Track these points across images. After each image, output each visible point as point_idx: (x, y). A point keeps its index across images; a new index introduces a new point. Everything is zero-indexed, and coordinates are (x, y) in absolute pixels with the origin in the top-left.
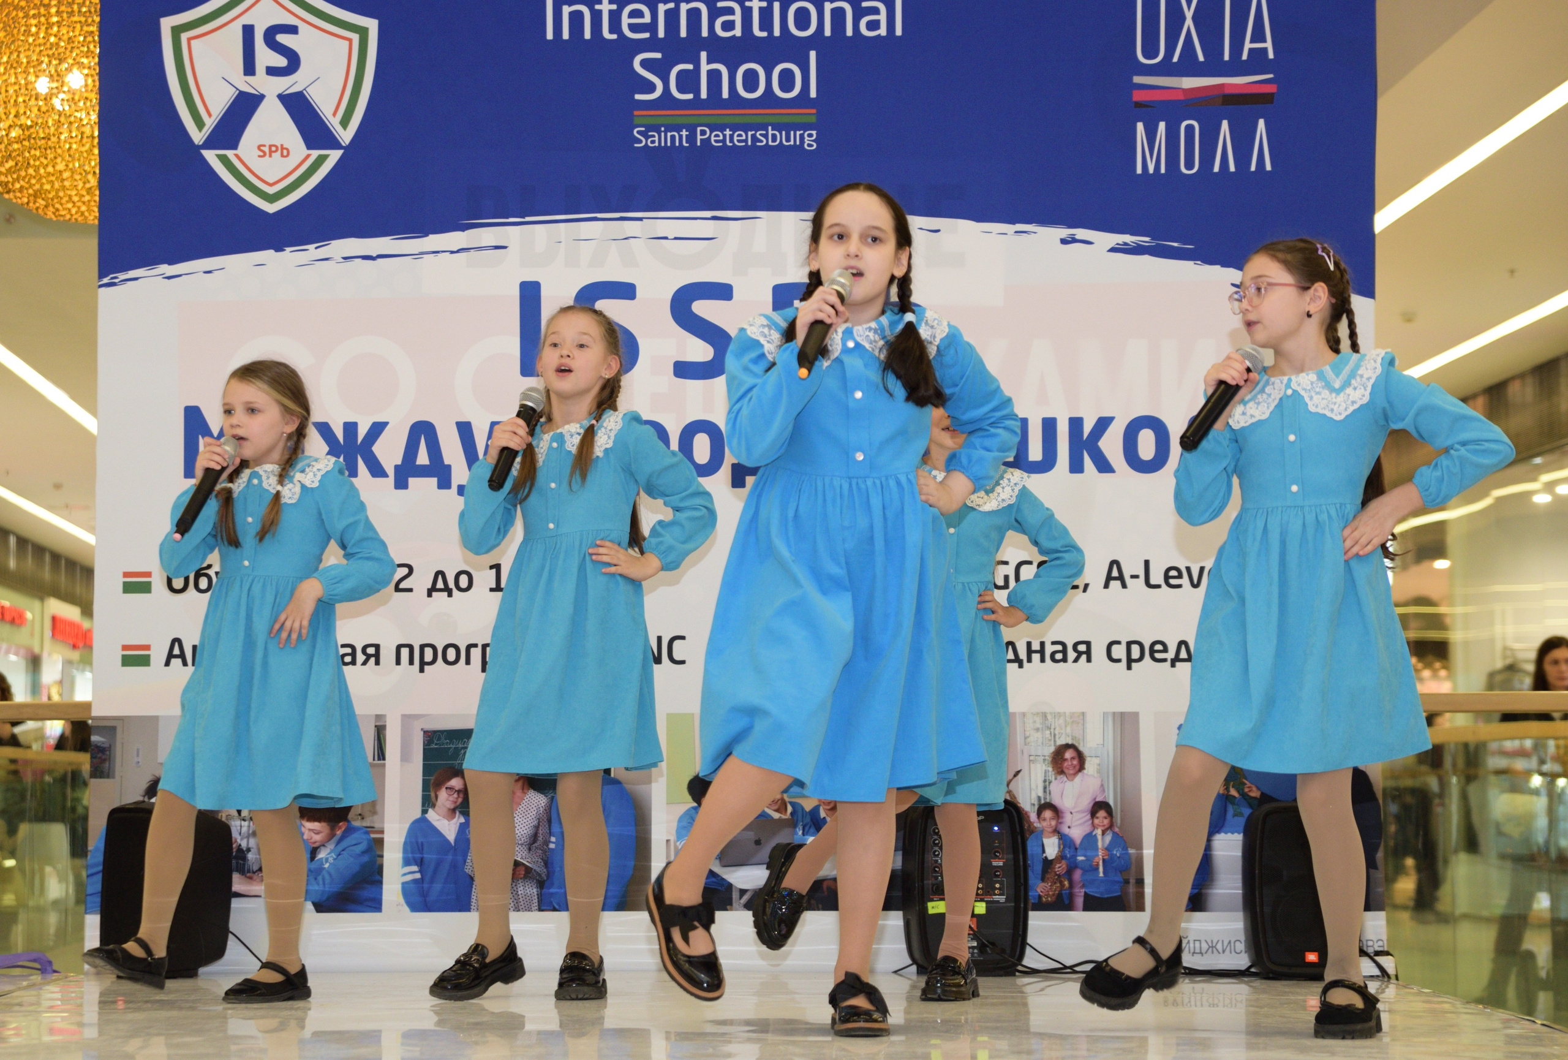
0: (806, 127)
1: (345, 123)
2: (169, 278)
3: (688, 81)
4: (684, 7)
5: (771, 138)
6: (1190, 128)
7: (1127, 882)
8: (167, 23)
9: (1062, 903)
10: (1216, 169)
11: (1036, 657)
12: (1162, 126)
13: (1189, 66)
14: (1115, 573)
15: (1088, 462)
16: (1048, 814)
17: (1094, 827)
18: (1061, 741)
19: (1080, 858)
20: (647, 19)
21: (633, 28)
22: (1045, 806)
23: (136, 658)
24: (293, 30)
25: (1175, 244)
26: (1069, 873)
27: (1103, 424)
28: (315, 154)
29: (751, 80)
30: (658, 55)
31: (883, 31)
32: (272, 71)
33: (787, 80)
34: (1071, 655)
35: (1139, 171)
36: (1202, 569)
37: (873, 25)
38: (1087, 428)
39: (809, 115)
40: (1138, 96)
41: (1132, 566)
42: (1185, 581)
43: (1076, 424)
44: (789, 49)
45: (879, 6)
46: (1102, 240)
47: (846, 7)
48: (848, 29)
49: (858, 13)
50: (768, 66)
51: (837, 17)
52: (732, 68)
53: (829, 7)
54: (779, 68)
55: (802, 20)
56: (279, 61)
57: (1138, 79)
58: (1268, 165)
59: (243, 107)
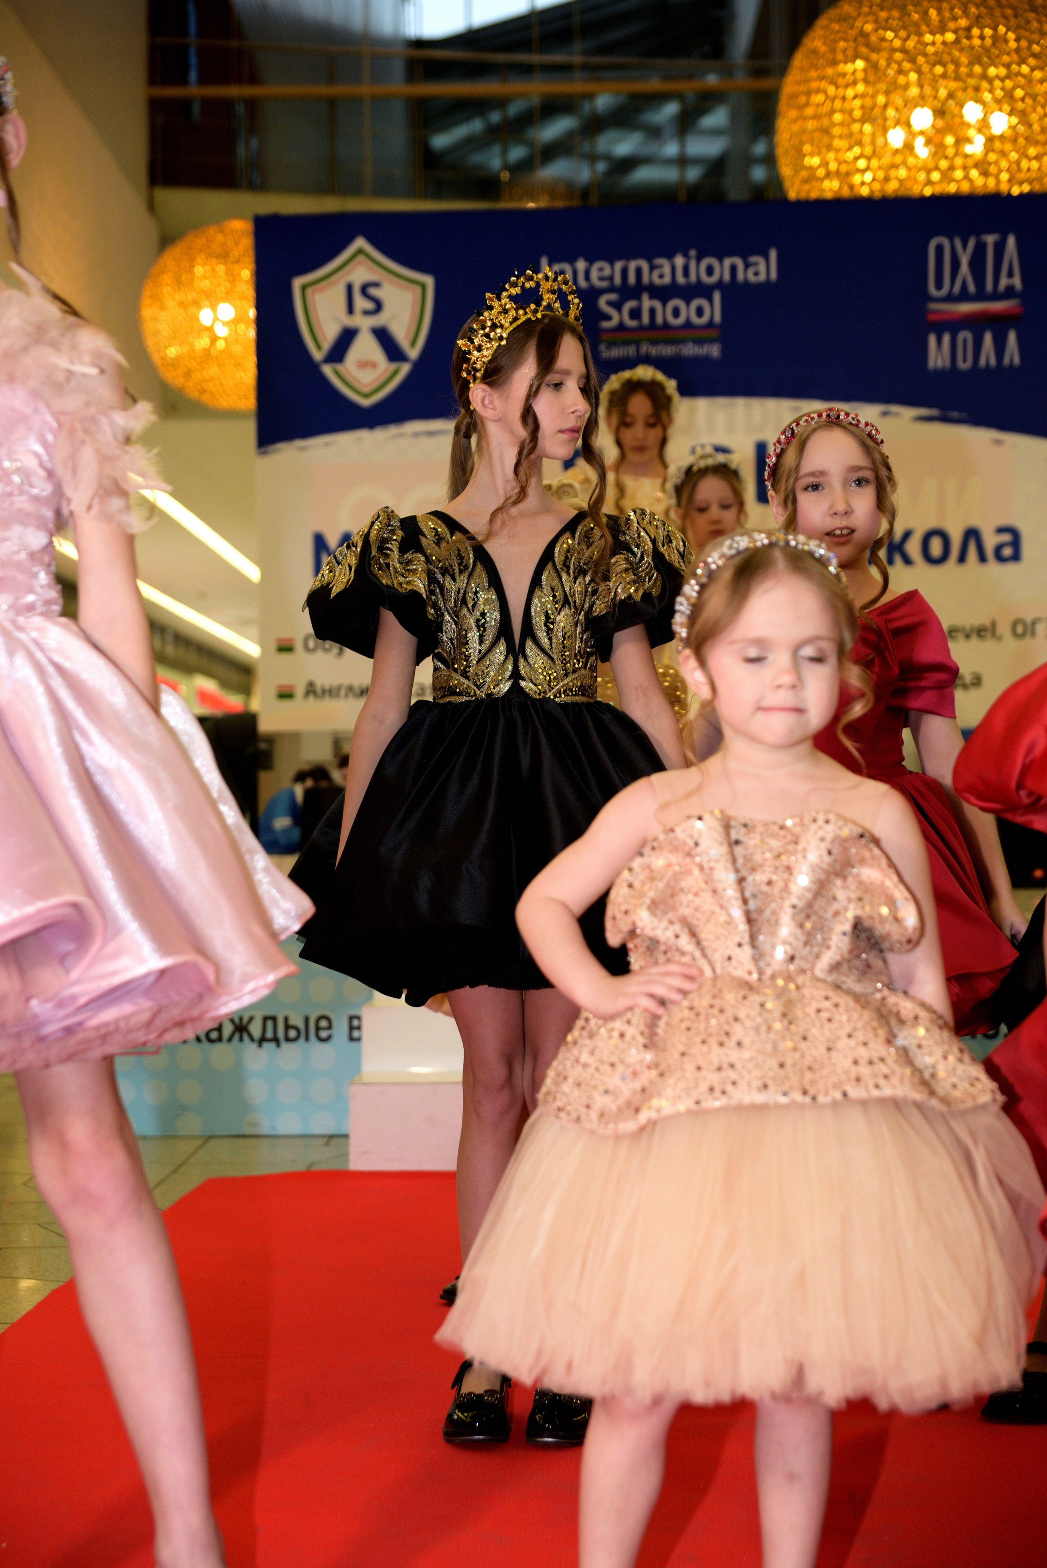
0: (711, 341)
1: (413, 345)
2: (303, 449)
3: (635, 314)
4: (633, 265)
5: (690, 350)
6: (965, 340)
8: (297, 283)
10: (982, 362)
12: (946, 338)
13: (964, 296)
15: (898, 559)
20: (607, 272)
21: (601, 279)
23: (286, 694)
24: (376, 285)
25: (954, 414)
28: (394, 366)
29: (676, 313)
30: (613, 297)
31: (762, 277)
32: (366, 312)
33: (700, 312)
35: (931, 365)
36: (972, 630)
37: (756, 274)
39: (714, 333)
40: (932, 317)
42: (961, 636)
44: (702, 290)
45: (760, 260)
46: (908, 413)
47: (739, 262)
48: (740, 276)
49: (747, 266)
50: (688, 303)
51: (733, 269)
52: (664, 304)
53: (727, 262)
54: (695, 304)
55: (710, 271)
56: (370, 305)
57: (933, 306)
58: (1017, 360)
59: (347, 337)
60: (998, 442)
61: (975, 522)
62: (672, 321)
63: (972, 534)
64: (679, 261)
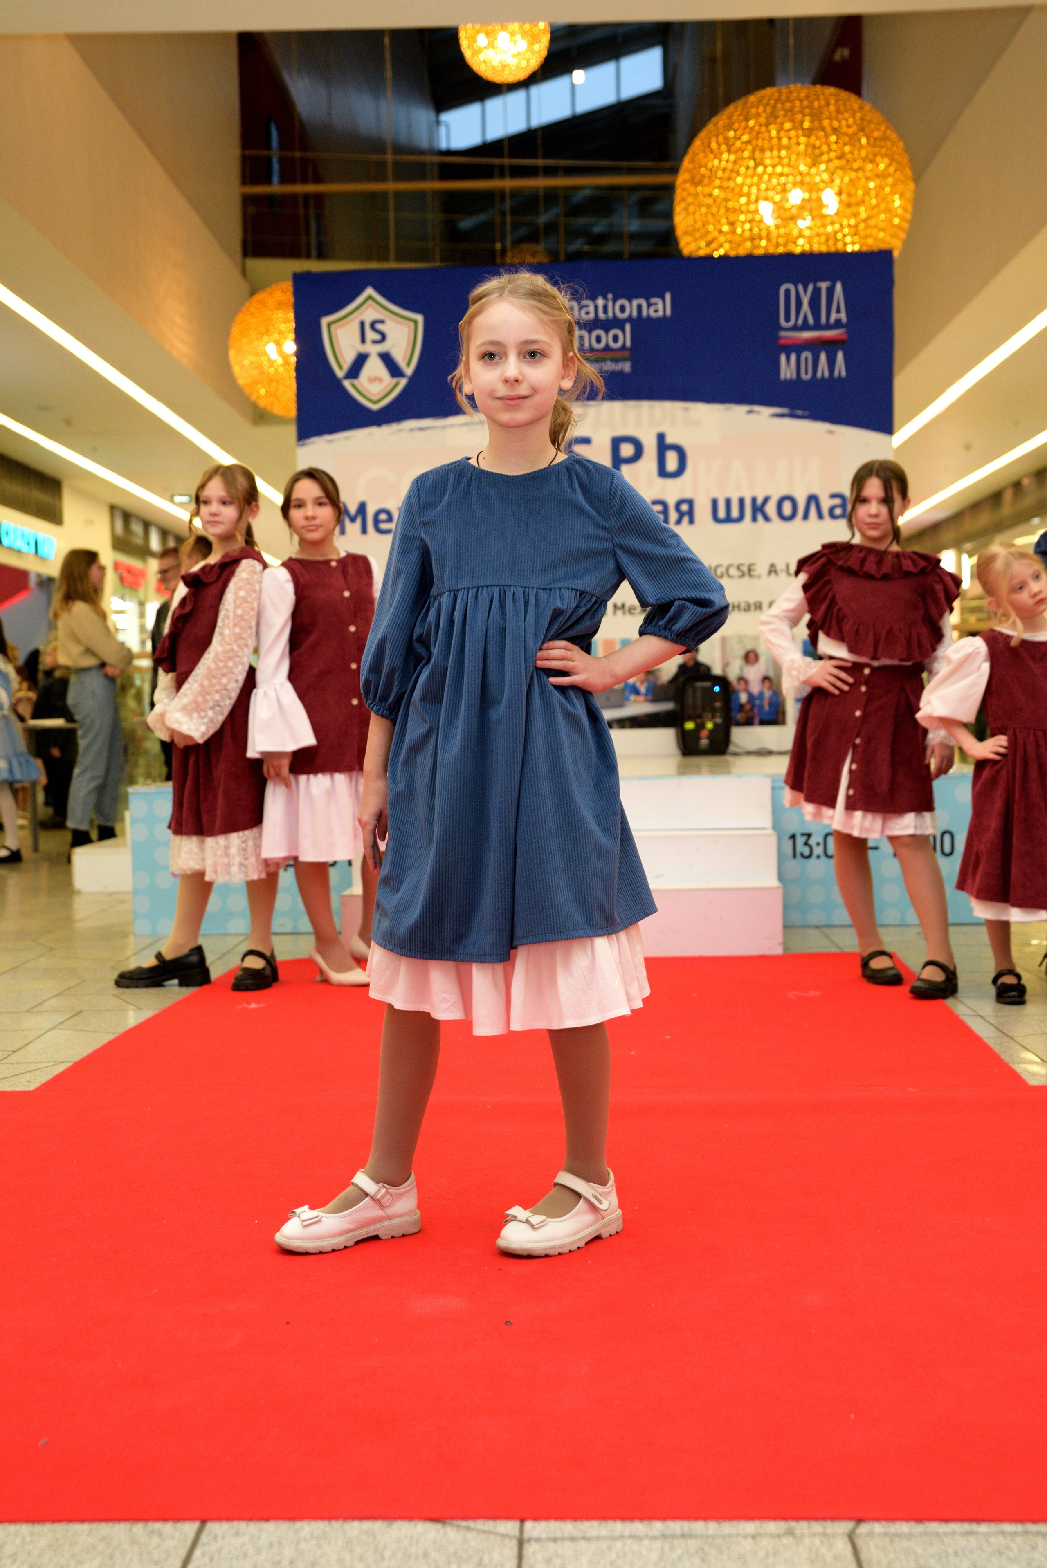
0: (624, 360)
1: (408, 364)
2: (330, 441)
5: (609, 367)
6: (806, 359)
7: (777, 712)
8: (325, 321)
9: (749, 722)
10: (819, 374)
11: (736, 610)
12: (793, 357)
13: (805, 327)
14: (773, 569)
15: (760, 517)
16: (742, 682)
17: (763, 686)
18: (749, 647)
19: (757, 702)
22: (741, 679)
24: (382, 322)
25: (799, 412)
26: (752, 710)
27: (766, 500)
28: (395, 380)
29: (599, 340)
31: (660, 313)
32: (375, 342)
33: (615, 338)
34: (753, 608)
35: (782, 376)
37: (656, 311)
38: (760, 501)
39: (626, 355)
40: (782, 342)
41: (780, 566)
43: (754, 500)
44: (617, 323)
45: (659, 301)
46: (766, 412)
47: (643, 302)
48: (645, 313)
49: (649, 305)
50: (607, 332)
51: (639, 307)
52: (590, 332)
53: (635, 303)
54: (612, 333)
55: (622, 309)
56: (377, 337)
57: (783, 334)
58: (844, 373)
59: (361, 360)
60: (831, 432)
61: (815, 490)
62: (595, 345)
63: (813, 499)
64: (600, 302)
